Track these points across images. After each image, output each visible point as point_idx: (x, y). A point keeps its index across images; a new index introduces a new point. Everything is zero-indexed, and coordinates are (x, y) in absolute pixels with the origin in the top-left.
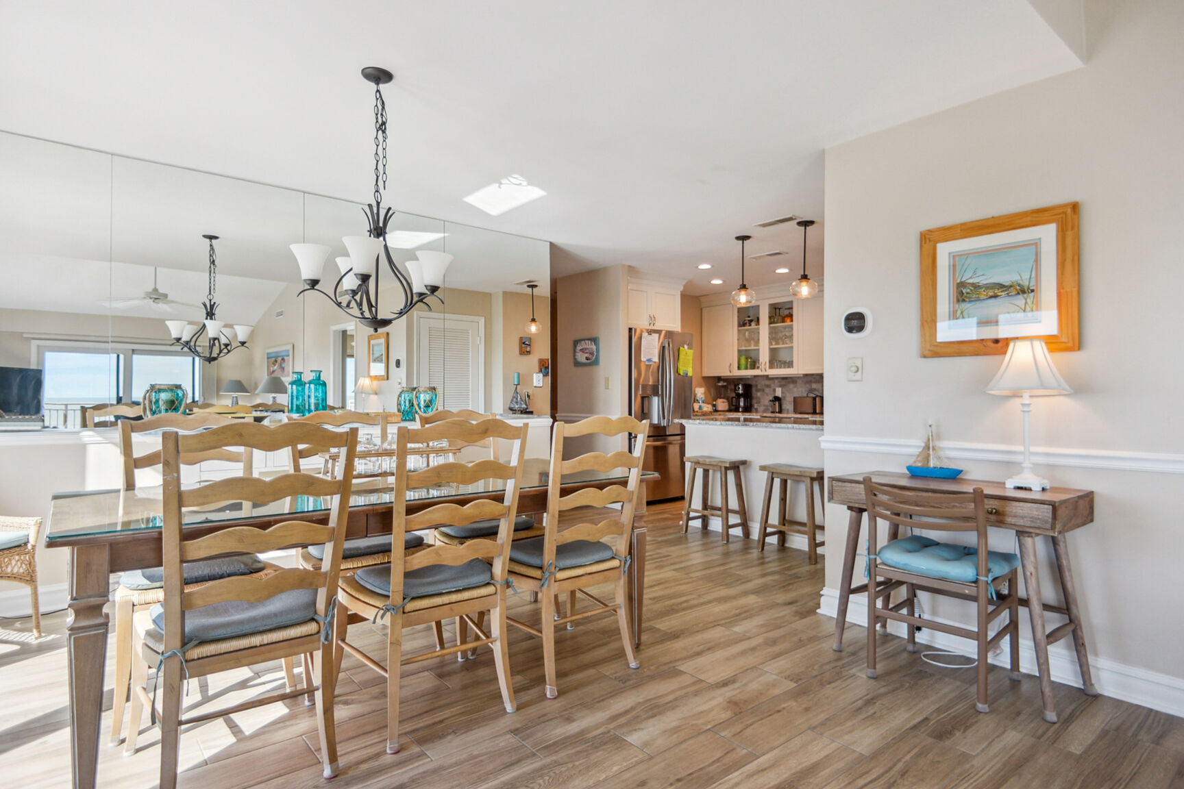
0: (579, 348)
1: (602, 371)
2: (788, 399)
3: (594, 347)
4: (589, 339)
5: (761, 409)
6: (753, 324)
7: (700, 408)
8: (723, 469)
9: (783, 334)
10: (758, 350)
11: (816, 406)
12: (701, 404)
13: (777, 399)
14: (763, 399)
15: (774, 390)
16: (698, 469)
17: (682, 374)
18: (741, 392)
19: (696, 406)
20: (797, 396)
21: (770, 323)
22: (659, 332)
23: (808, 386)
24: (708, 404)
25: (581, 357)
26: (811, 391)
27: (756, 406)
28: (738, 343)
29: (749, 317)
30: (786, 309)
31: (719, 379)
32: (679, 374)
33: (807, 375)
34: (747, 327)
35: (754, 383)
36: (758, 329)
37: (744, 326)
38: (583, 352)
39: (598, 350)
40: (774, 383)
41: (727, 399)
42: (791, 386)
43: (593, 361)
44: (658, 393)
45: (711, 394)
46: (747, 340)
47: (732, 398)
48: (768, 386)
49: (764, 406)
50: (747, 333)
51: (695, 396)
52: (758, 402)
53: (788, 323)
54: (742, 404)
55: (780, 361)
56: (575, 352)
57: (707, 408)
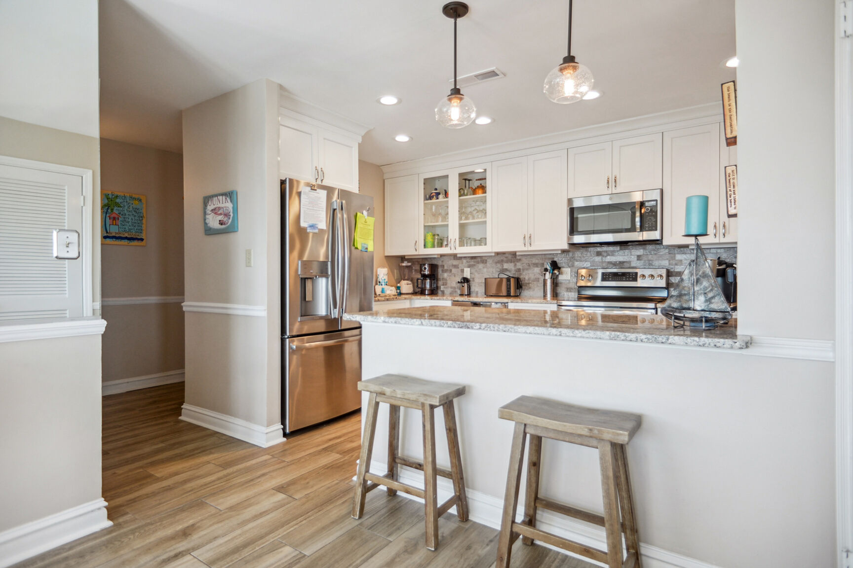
0: (210, 207)
1: (240, 239)
2: (477, 280)
3: (229, 205)
4: (222, 195)
5: (448, 291)
6: (441, 196)
7: (383, 291)
8: (427, 409)
9: (473, 209)
10: (447, 226)
11: (510, 288)
12: (383, 286)
13: (466, 280)
14: (450, 280)
15: (462, 271)
16: (381, 404)
17: (360, 247)
18: (427, 272)
19: (378, 289)
20: (488, 277)
21: (460, 196)
22: (330, 190)
23: (499, 265)
24: (392, 286)
25: (213, 222)
26: (503, 271)
27: (442, 288)
28: (425, 218)
29: (436, 189)
30: (477, 180)
31: (403, 258)
32: (357, 248)
33: (498, 254)
34: (434, 200)
35: (440, 263)
36: (448, 201)
37: (431, 199)
38: (216, 213)
39: (236, 209)
40: (462, 263)
41: (412, 280)
42: (481, 266)
43: (228, 228)
44: (327, 273)
45: (394, 277)
46: (434, 215)
47: (418, 279)
48: (456, 266)
49: (451, 288)
50: (434, 207)
51: (377, 278)
52: (445, 284)
53: (480, 195)
54: (428, 286)
55: (470, 238)
56: (205, 213)
57: (391, 291)
